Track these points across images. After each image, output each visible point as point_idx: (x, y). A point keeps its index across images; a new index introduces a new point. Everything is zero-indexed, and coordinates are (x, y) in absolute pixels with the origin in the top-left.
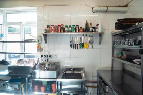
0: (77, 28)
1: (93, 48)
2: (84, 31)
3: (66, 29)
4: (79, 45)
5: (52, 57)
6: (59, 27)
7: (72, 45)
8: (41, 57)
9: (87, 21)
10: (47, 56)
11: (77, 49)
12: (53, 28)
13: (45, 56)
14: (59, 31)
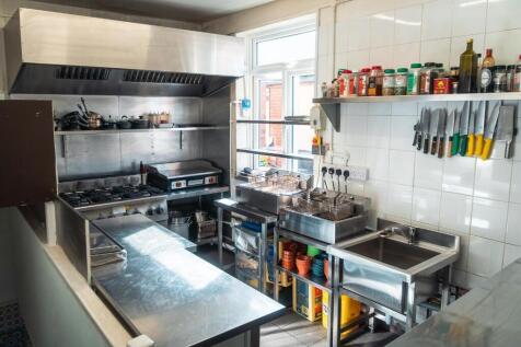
0: (424, 75)
1: (515, 158)
2: (455, 86)
3: (387, 84)
4: (447, 142)
5: (351, 176)
6: (364, 77)
7: (420, 141)
8: (321, 173)
9: (470, 45)
10: (339, 172)
11: (441, 155)
12: (346, 81)
13: (332, 170)
14: (364, 91)
